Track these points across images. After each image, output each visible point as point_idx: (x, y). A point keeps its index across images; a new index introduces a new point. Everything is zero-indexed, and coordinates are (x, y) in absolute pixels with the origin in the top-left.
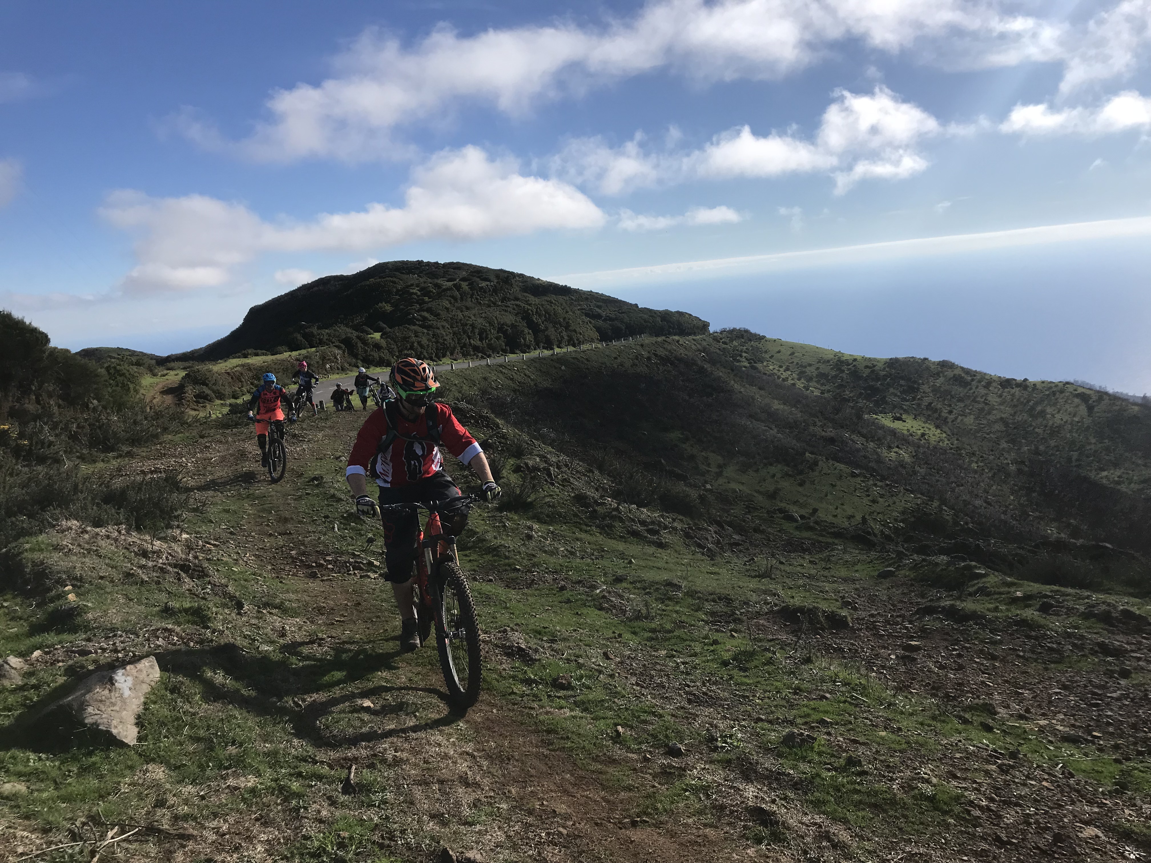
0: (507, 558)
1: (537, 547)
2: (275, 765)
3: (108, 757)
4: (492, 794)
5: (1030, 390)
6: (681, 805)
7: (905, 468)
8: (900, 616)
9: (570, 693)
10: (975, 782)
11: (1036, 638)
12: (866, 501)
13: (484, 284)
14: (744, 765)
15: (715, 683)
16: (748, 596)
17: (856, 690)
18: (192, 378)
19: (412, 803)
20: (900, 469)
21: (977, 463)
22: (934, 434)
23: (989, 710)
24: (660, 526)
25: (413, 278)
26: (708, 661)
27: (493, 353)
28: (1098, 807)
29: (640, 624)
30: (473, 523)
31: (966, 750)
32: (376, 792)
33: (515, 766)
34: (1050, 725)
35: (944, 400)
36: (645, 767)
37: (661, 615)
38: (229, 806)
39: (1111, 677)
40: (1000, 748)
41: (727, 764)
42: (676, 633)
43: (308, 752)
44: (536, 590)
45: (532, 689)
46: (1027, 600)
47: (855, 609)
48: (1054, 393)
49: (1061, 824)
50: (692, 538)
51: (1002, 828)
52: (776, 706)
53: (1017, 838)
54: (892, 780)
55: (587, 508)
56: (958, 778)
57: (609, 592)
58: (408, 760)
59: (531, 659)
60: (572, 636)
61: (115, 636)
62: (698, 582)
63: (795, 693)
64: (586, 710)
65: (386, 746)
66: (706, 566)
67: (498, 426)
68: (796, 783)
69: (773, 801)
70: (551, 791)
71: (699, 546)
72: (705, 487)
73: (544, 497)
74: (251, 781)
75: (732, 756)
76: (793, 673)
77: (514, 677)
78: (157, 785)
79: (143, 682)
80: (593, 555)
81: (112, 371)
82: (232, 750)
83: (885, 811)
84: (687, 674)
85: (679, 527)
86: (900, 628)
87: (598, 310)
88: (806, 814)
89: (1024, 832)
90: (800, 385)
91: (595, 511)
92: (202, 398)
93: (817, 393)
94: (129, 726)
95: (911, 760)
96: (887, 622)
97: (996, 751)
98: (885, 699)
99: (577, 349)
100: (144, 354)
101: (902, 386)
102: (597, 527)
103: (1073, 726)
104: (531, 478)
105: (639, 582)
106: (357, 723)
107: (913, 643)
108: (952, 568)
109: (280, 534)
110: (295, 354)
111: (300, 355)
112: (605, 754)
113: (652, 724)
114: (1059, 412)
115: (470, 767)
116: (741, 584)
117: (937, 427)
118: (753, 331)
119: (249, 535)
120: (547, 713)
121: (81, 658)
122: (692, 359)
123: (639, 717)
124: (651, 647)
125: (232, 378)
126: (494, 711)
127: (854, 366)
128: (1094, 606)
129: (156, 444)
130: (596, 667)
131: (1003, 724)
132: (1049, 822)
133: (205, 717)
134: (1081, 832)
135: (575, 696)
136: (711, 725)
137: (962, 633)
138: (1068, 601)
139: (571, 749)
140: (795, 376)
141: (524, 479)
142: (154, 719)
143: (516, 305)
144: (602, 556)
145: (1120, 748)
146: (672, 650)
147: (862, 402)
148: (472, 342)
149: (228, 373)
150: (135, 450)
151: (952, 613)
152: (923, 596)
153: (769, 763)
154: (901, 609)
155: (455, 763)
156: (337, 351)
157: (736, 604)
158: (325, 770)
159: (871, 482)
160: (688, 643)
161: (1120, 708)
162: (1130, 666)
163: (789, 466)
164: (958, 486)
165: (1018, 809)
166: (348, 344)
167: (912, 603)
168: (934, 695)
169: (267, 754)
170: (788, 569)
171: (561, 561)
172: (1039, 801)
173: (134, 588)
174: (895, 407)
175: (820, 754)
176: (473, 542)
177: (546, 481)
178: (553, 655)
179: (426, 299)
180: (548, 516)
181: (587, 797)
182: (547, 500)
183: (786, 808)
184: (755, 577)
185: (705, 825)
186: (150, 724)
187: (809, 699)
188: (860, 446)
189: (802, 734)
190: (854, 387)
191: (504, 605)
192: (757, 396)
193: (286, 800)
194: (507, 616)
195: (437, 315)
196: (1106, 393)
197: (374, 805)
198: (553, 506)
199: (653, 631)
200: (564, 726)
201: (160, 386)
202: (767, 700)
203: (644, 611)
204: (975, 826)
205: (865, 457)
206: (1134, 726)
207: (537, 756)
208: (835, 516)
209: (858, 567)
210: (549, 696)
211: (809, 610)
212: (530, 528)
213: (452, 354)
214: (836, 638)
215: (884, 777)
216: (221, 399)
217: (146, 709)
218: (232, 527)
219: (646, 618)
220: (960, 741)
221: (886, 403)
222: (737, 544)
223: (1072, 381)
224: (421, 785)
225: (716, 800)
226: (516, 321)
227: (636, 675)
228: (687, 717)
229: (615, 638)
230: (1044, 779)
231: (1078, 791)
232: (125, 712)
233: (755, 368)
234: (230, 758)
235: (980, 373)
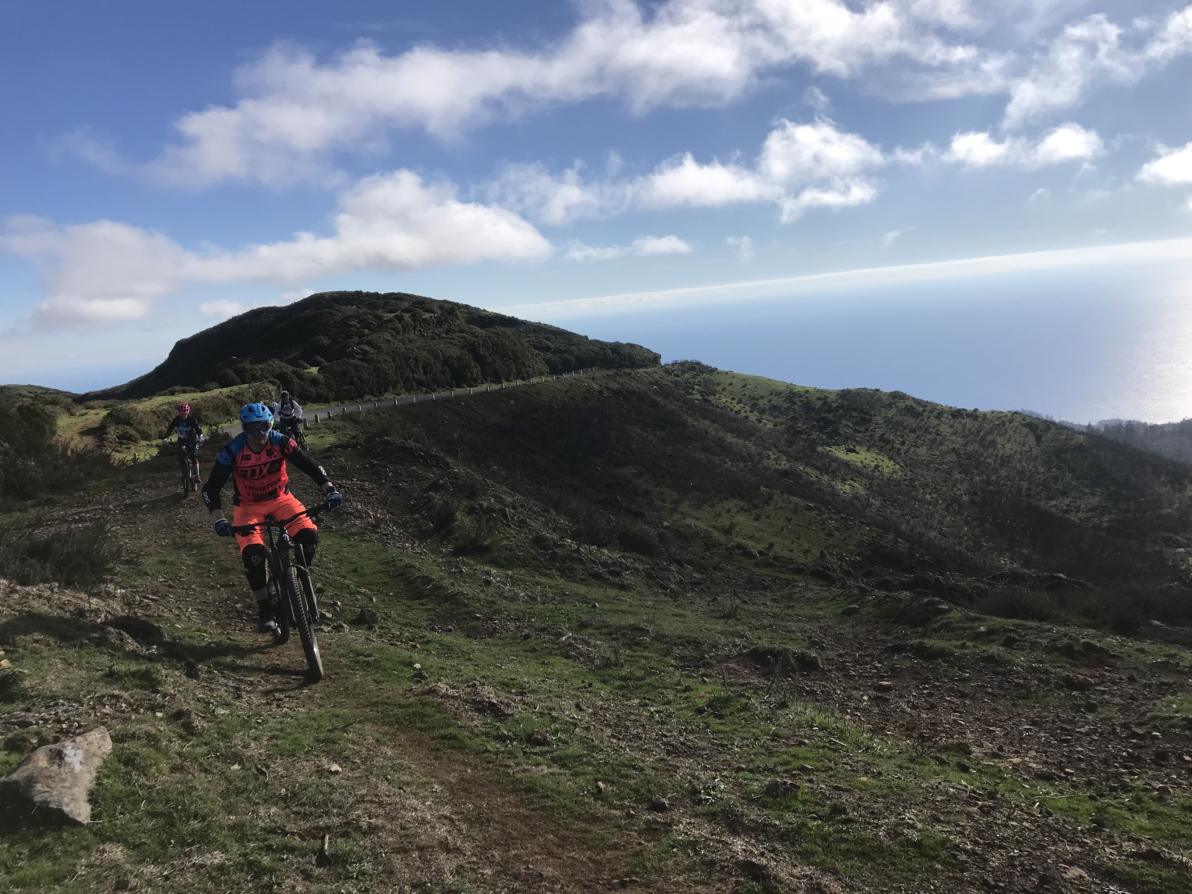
0: (466, 606)
1: (496, 593)
2: (242, 839)
3: (61, 837)
4: (475, 859)
5: (980, 420)
6: (670, 862)
7: (859, 500)
8: (868, 656)
9: (546, 748)
10: (958, 825)
11: (1003, 674)
12: (821, 535)
13: (427, 316)
14: (729, 818)
15: (692, 732)
16: (717, 639)
17: (834, 735)
18: (114, 418)
19: (392, 873)
20: (855, 502)
21: (930, 494)
22: (888, 466)
23: (963, 750)
24: (621, 567)
25: (351, 309)
26: (682, 709)
27: (438, 386)
28: (1079, 846)
29: (610, 672)
30: (428, 570)
31: (947, 793)
32: (353, 863)
33: (495, 829)
34: (1024, 762)
35: (897, 431)
36: (629, 823)
37: (630, 661)
38: (196, 886)
39: (1078, 711)
40: (978, 789)
41: (712, 817)
42: (648, 681)
43: (276, 822)
44: (499, 639)
45: (506, 746)
46: (990, 635)
47: (823, 649)
48: (1004, 423)
49: (1045, 865)
50: (654, 579)
51: (988, 871)
52: (755, 754)
53: (1004, 882)
54: (878, 826)
55: (547, 550)
56: (941, 822)
57: (575, 639)
58: (383, 827)
59: (504, 715)
60: (541, 687)
61: (56, 704)
62: (665, 625)
63: (773, 740)
64: (564, 766)
65: (359, 812)
66: (670, 607)
67: (448, 465)
68: (783, 834)
69: (762, 854)
70: (536, 853)
71: (662, 587)
72: (661, 523)
73: (502, 539)
74: (217, 858)
75: (717, 808)
76: (768, 718)
77: (486, 734)
78: (116, 866)
79: (94, 755)
80: (554, 599)
81: (26, 411)
82: (195, 824)
83: (873, 859)
84: (663, 723)
85: (641, 568)
86: (870, 668)
87: (547, 342)
88: (796, 866)
89: (1010, 875)
90: (753, 417)
91: (555, 553)
92: (125, 439)
93: (770, 426)
94: (82, 803)
95: (895, 805)
96: (856, 662)
97: (975, 792)
98: (862, 743)
99: (526, 382)
100: (58, 392)
101: (854, 417)
102: (557, 570)
103: (1046, 762)
104: (488, 520)
105: (606, 627)
106: (327, 789)
107: (884, 683)
108: (915, 604)
109: (222, 586)
110: (226, 390)
111: (231, 391)
112: (587, 812)
113: (634, 778)
114: (1008, 442)
115: (449, 832)
116: (707, 626)
117: (890, 458)
118: (704, 363)
119: (190, 588)
120: (524, 771)
121: (21, 730)
122: (645, 392)
123: (619, 771)
124: (623, 696)
125: (158, 417)
126: (469, 771)
127: (807, 397)
128: (1055, 640)
129: (78, 491)
130: (571, 720)
131: (979, 763)
132: (1033, 864)
133: (164, 790)
134: (1066, 873)
135: (551, 752)
136: (693, 776)
137: (931, 671)
138: (1030, 635)
139: (552, 808)
140: (748, 408)
141: (479, 521)
142: (108, 795)
143: (462, 337)
144: (564, 601)
145: (1093, 785)
146: (644, 698)
147: (814, 435)
148: (416, 376)
149: (154, 412)
150: (55, 497)
151: (921, 652)
152: (887, 633)
153: (754, 814)
154: (868, 648)
155: (433, 828)
156: (271, 387)
157: (705, 647)
158: (297, 841)
159: (826, 516)
160: (660, 690)
161: (1090, 743)
162: (1096, 700)
163: (743, 500)
164: (913, 517)
165: (1002, 851)
166: (283, 380)
167: (878, 641)
168: (909, 737)
169: (231, 828)
170: (751, 608)
171: (523, 607)
172: (1021, 843)
173: (72, 651)
174: (847, 439)
175: (804, 802)
176: (429, 589)
177: (502, 522)
178: (526, 710)
179: (366, 331)
180: (506, 560)
181: (573, 858)
182: (505, 542)
183: (775, 860)
184: (721, 618)
185: (697, 883)
186: (104, 800)
187: (788, 746)
188: (814, 479)
189: (785, 783)
190: (807, 419)
191: (467, 657)
192: (711, 429)
193: (257, 876)
194: (471, 668)
195: (378, 348)
196: (1053, 423)
197: (352, 877)
198: (511, 550)
199: (624, 678)
200: (543, 783)
201: (79, 426)
202: (746, 748)
203: (613, 658)
204: (962, 871)
205: (820, 490)
206: (1105, 762)
207: (516, 816)
208: (791, 551)
209: (821, 604)
210: (525, 753)
211: (779, 652)
212: (488, 573)
213: (394, 388)
214: (807, 680)
215: (869, 823)
216: (147, 440)
217: (99, 784)
218: (171, 579)
219: (615, 665)
220: (940, 783)
221: (839, 435)
222: (698, 583)
223: (1020, 411)
224: (399, 853)
225: (705, 855)
226: (462, 354)
227: (610, 726)
228: (668, 770)
229: (585, 687)
230: (1024, 819)
231: (1058, 831)
232: (76, 789)
233: (708, 401)
234: (192, 833)
235: (931, 403)
